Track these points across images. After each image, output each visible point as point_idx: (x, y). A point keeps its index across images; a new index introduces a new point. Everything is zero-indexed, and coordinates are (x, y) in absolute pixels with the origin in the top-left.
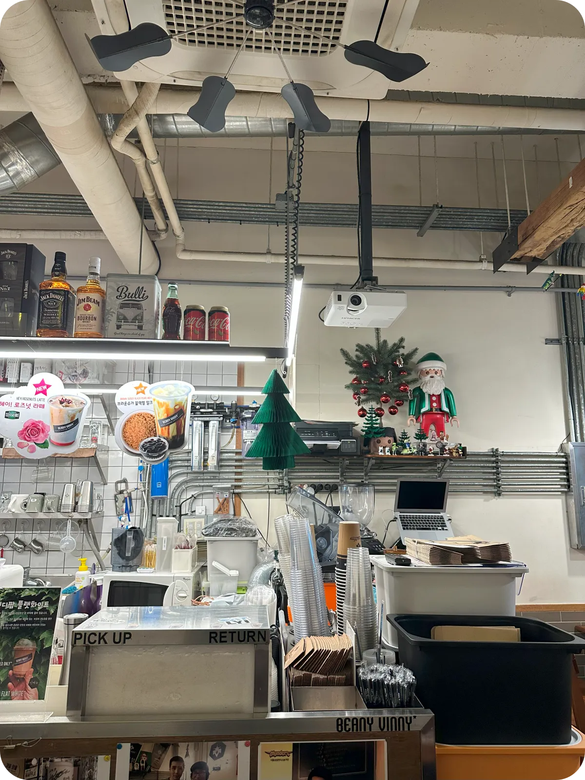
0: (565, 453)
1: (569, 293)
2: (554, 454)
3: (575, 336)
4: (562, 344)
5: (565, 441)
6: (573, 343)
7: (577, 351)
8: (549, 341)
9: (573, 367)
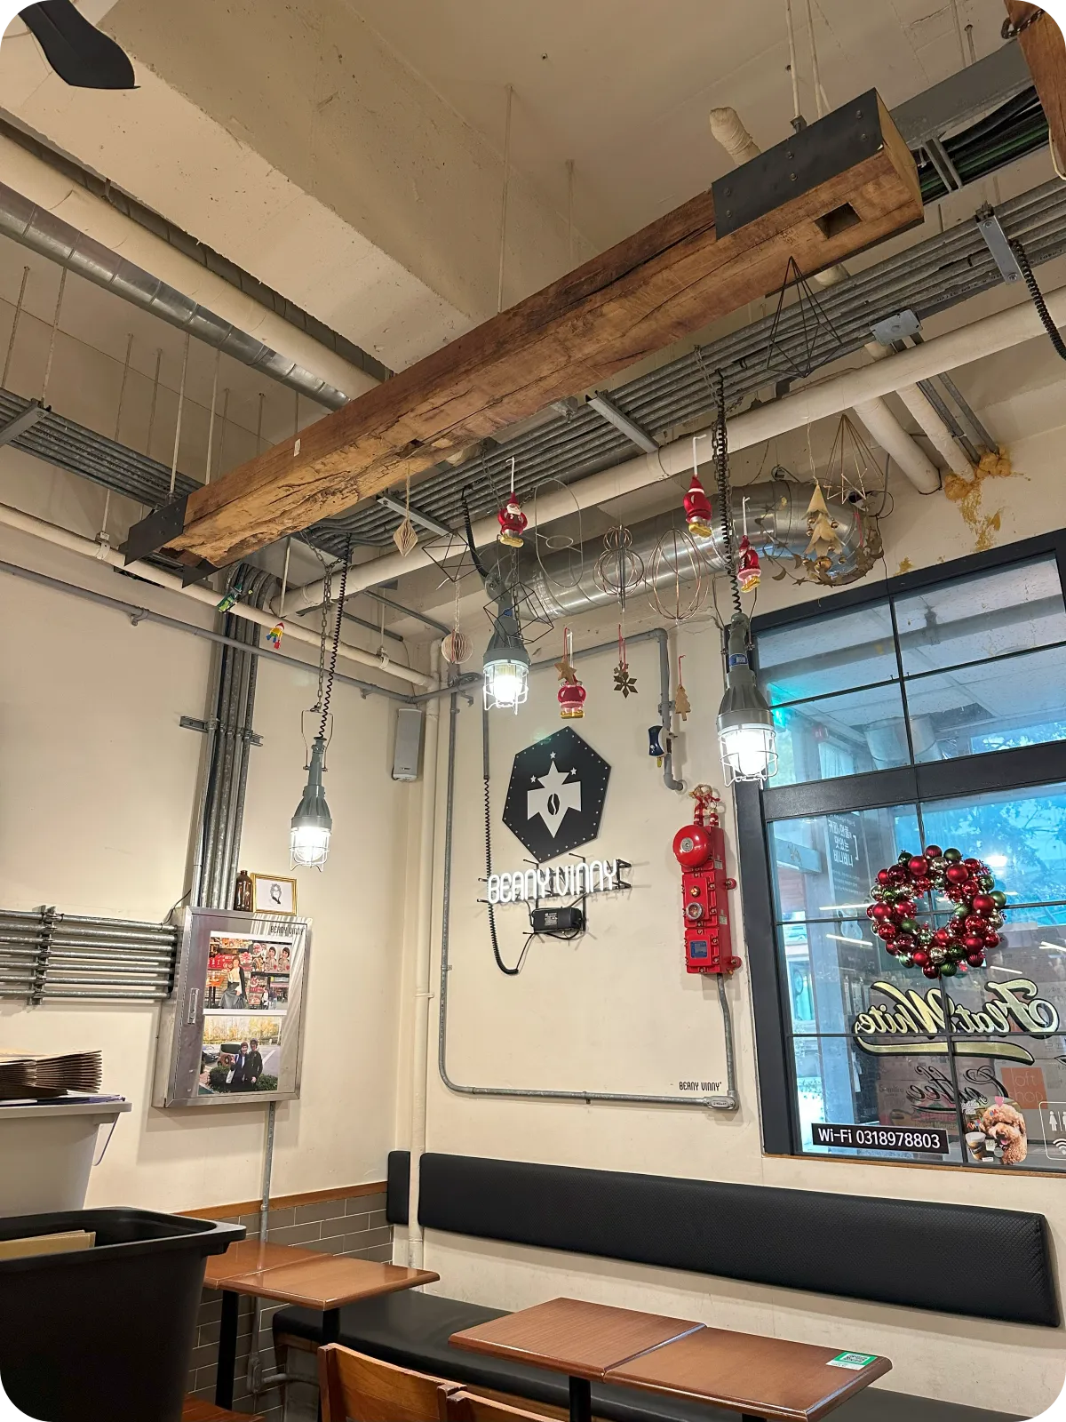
0: (176, 926)
1: (235, 649)
2: (156, 926)
3: (232, 723)
4: (207, 731)
5: (180, 905)
6: (226, 734)
7: (230, 748)
8: (186, 722)
9: (219, 774)
